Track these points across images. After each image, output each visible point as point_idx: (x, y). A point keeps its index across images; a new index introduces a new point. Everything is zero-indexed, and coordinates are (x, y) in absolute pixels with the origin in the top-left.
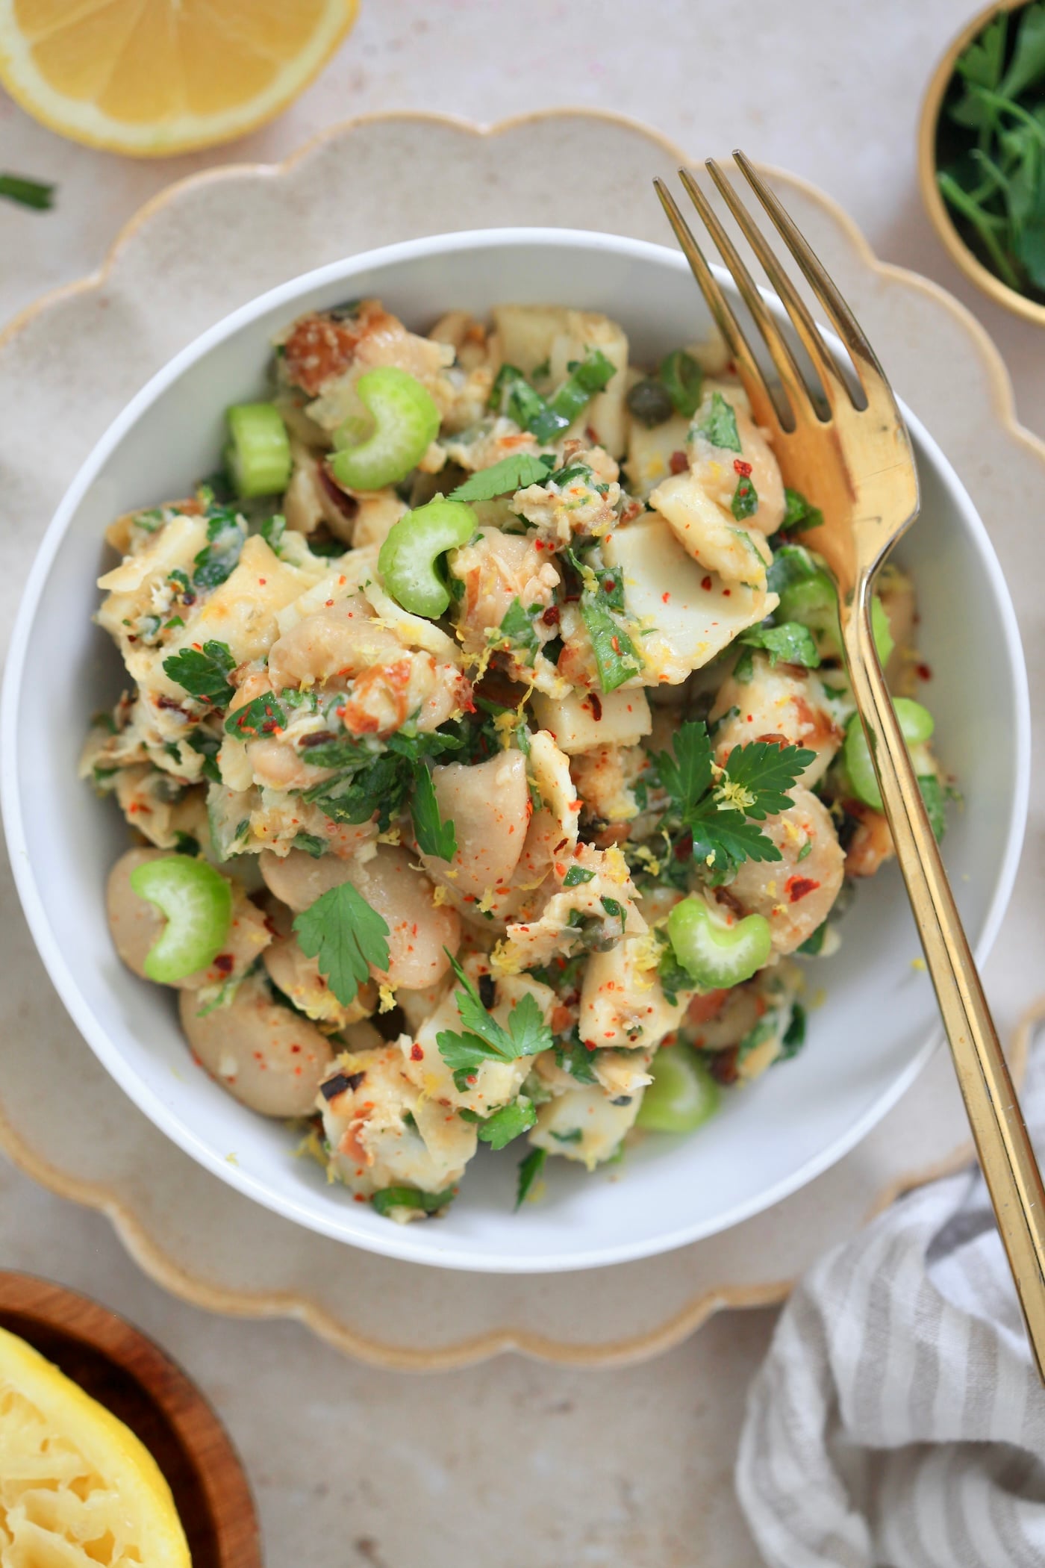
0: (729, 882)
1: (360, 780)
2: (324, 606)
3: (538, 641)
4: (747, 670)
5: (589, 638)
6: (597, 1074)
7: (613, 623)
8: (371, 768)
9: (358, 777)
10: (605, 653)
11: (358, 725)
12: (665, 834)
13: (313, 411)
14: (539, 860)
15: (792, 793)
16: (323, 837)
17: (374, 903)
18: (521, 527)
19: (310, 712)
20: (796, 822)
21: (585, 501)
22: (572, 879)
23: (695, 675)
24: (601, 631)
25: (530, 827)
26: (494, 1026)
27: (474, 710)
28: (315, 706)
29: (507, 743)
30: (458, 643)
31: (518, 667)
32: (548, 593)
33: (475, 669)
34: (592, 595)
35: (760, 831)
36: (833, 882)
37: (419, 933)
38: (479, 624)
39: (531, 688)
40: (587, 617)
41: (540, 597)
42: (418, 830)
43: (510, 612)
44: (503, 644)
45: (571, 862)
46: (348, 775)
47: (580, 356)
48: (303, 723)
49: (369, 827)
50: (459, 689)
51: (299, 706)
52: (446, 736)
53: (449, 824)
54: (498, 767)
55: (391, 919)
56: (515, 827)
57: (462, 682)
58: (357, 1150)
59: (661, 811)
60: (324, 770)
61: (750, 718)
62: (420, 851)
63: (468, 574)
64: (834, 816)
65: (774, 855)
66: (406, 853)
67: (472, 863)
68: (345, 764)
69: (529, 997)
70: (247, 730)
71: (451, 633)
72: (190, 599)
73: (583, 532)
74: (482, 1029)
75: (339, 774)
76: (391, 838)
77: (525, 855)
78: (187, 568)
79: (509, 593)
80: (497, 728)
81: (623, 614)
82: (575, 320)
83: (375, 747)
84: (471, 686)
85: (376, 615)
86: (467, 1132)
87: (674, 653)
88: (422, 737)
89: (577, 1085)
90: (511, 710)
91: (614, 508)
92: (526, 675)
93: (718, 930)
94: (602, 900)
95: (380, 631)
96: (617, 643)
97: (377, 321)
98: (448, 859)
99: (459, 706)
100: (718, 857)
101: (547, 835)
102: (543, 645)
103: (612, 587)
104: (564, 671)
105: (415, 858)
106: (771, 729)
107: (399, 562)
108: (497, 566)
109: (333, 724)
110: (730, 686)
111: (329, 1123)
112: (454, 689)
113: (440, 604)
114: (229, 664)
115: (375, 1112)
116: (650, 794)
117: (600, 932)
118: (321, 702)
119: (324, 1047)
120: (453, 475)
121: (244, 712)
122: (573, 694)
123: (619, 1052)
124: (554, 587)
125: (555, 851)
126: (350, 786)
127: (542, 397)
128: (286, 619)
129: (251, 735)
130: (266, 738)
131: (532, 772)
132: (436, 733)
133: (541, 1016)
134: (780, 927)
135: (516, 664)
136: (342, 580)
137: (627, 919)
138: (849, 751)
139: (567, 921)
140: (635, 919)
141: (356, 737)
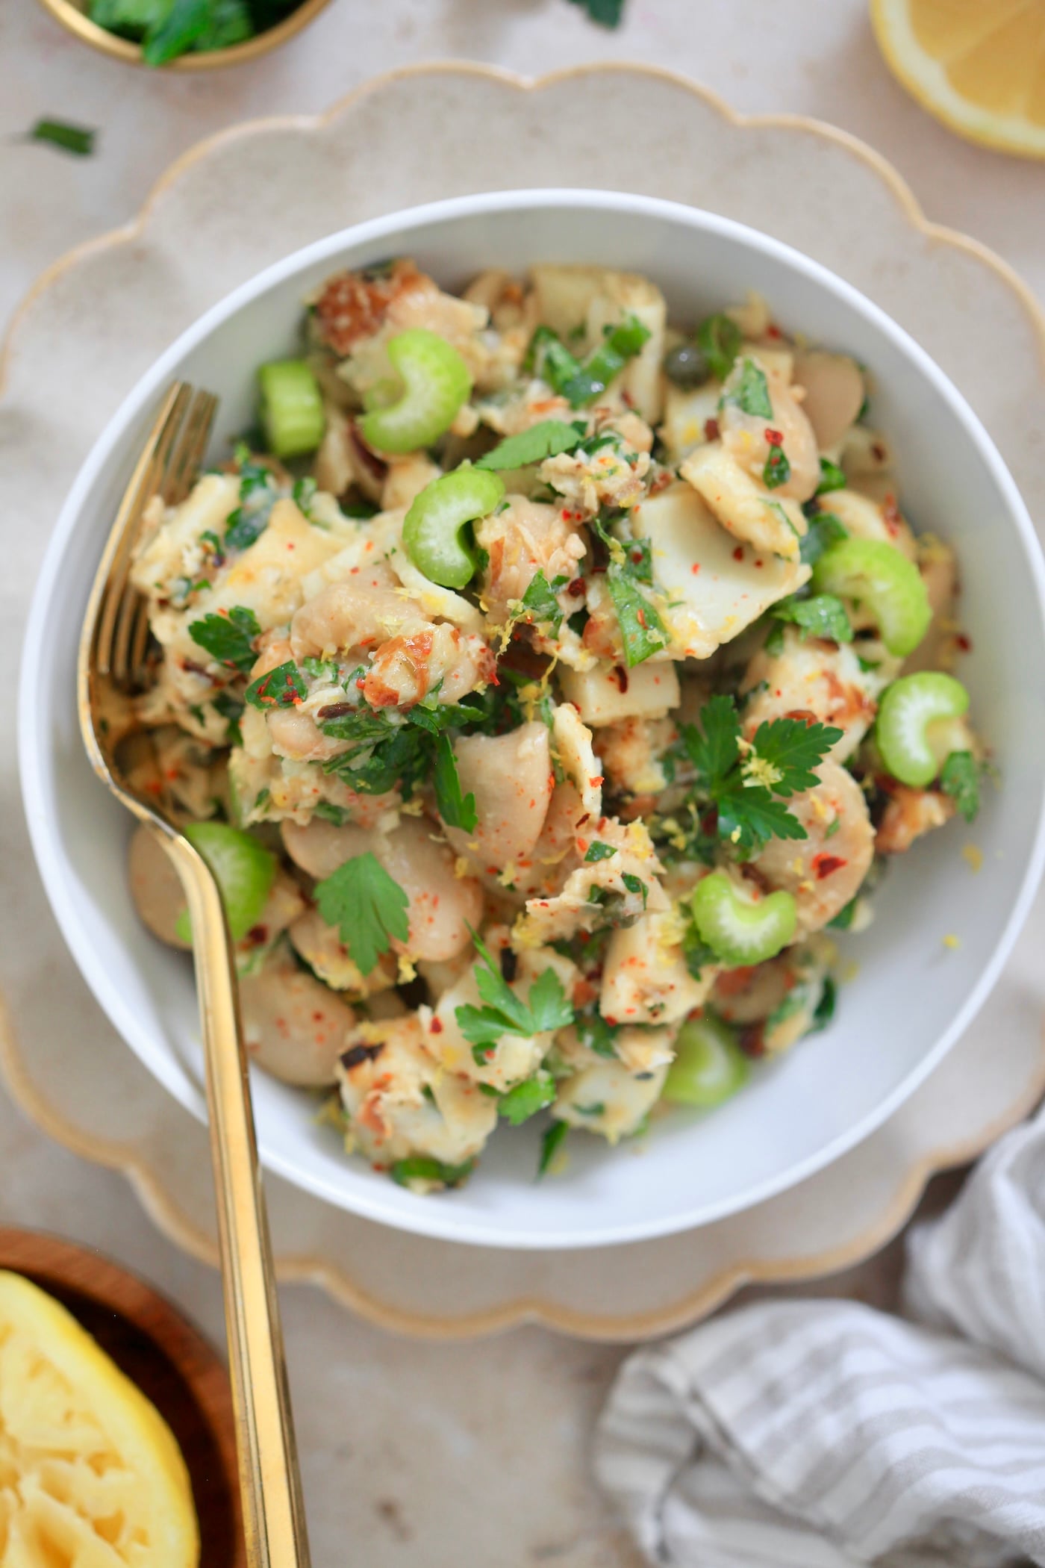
0: (754, 858)
1: (381, 751)
2: (349, 573)
3: (562, 614)
4: (777, 643)
5: (614, 611)
6: (618, 1048)
7: (639, 595)
8: (392, 740)
9: (378, 749)
10: (631, 626)
11: (377, 699)
12: (692, 808)
13: (345, 370)
14: (561, 834)
15: (820, 771)
16: (344, 806)
17: (395, 874)
18: (548, 496)
19: (331, 682)
20: (825, 799)
21: (612, 472)
22: (593, 854)
23: (723, 649)
24: (626, 604)
25: (553, 801)
26: (514, 1000)
27: (497, 683)
28: (337, 677)
29: (530, 713)
30: (483, 613)
31: (542, 639)
32: (574, 564)
33: (499, 640)
34: (618, 567)
35: (785, 808)
36: (862, 858)
37: (440, 904)
38: (502, 595)
39: (555, 660)
40: (613, 590)
41: (565, 569)
42: (440, 802)
43: (533, 585)
44: (526, 617)
45: (593, 837)
46: (368, 747)
47: (615, 320)
48: (323, 694)
49: (391, 797)
50: (483, 661)
51: (320, 677)
52: (469, 708)
53: (470, 797)
54: (521, 739)
55: (412, 890)
56: (536, 801)
57: (486, 654)
58: (376, 1122)
59: (690, 784)
60: (343, 741)
61: (778, 693)
62: (442, 821)
63: (492, 544)
64: (866, 792)
65: (799, 834)
66: (429, 822)
67: (494, 836)
68: (365, 736)
69: (550, 971)
70: (267, 699)
71: (475, 603)
72: (221, 561)
73: (610, 503)
74: (501, 1003)
75: (360, 746)
76: (414, 808)
77: (547, 829)
78: (218, 528)
79: (533, 565)
80: (521, 699)
81: (650, 585)
82: (612, 282)
83: (395, 720)
84: (494, 658)
85: (400, 584)
86: (487, 1105)
87: (701, 626)
88: (444, 709)
89: (598, 1060)
90: (535, 682)
91: (643, 479)
92: (550, 647)
93: (743, 906)
94: (624, 876)
95: (403, 601)
96: (642, 616)
97: (409, 282)
98: (469, 830)
99: (483, 679)
100: (744, 834)
101: (569, 808)
102: (568, 616)
103: (640, 560)
104: (589, 644)
105: (437, 829)
106: (800, 705)
107: (424, 530)
108: (523, 538)
109: (353, 696)
110: (761, 659)
111: (348, 1093)
112: (478, 661)
113: (464, 574)
114: (255, 630)
115: (393, 1084)
116: (678, 766)
117: (621, 909)
118: (342, 672)
119: (345, 1014)
120: (486, 439)
121: (265, 682)
122: (599, 666)
123: (641, 1029)
124: (580, 558)
125: (578, 826)
126: (371, 757)
127: (577, 360)
128: (311, 584)
129: (270, 705)
130: (286, 708)
131: (556, 745)
132: (458, 704)
133: (561, 990)
134: (806, 904)
135: (539, 636)
136: (369, 546)
137: (649, 896)
138: (881, 727)
139: (588, 897)
140: (658, 895)
141: (376, 710)
